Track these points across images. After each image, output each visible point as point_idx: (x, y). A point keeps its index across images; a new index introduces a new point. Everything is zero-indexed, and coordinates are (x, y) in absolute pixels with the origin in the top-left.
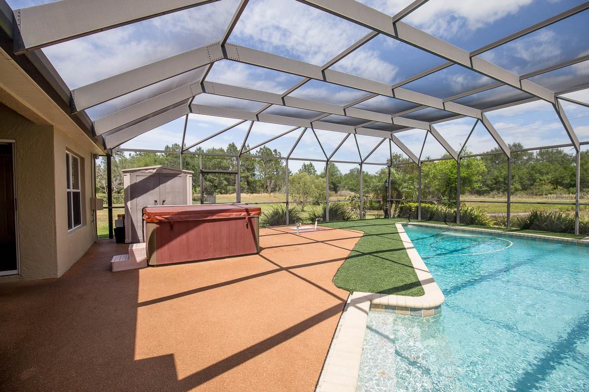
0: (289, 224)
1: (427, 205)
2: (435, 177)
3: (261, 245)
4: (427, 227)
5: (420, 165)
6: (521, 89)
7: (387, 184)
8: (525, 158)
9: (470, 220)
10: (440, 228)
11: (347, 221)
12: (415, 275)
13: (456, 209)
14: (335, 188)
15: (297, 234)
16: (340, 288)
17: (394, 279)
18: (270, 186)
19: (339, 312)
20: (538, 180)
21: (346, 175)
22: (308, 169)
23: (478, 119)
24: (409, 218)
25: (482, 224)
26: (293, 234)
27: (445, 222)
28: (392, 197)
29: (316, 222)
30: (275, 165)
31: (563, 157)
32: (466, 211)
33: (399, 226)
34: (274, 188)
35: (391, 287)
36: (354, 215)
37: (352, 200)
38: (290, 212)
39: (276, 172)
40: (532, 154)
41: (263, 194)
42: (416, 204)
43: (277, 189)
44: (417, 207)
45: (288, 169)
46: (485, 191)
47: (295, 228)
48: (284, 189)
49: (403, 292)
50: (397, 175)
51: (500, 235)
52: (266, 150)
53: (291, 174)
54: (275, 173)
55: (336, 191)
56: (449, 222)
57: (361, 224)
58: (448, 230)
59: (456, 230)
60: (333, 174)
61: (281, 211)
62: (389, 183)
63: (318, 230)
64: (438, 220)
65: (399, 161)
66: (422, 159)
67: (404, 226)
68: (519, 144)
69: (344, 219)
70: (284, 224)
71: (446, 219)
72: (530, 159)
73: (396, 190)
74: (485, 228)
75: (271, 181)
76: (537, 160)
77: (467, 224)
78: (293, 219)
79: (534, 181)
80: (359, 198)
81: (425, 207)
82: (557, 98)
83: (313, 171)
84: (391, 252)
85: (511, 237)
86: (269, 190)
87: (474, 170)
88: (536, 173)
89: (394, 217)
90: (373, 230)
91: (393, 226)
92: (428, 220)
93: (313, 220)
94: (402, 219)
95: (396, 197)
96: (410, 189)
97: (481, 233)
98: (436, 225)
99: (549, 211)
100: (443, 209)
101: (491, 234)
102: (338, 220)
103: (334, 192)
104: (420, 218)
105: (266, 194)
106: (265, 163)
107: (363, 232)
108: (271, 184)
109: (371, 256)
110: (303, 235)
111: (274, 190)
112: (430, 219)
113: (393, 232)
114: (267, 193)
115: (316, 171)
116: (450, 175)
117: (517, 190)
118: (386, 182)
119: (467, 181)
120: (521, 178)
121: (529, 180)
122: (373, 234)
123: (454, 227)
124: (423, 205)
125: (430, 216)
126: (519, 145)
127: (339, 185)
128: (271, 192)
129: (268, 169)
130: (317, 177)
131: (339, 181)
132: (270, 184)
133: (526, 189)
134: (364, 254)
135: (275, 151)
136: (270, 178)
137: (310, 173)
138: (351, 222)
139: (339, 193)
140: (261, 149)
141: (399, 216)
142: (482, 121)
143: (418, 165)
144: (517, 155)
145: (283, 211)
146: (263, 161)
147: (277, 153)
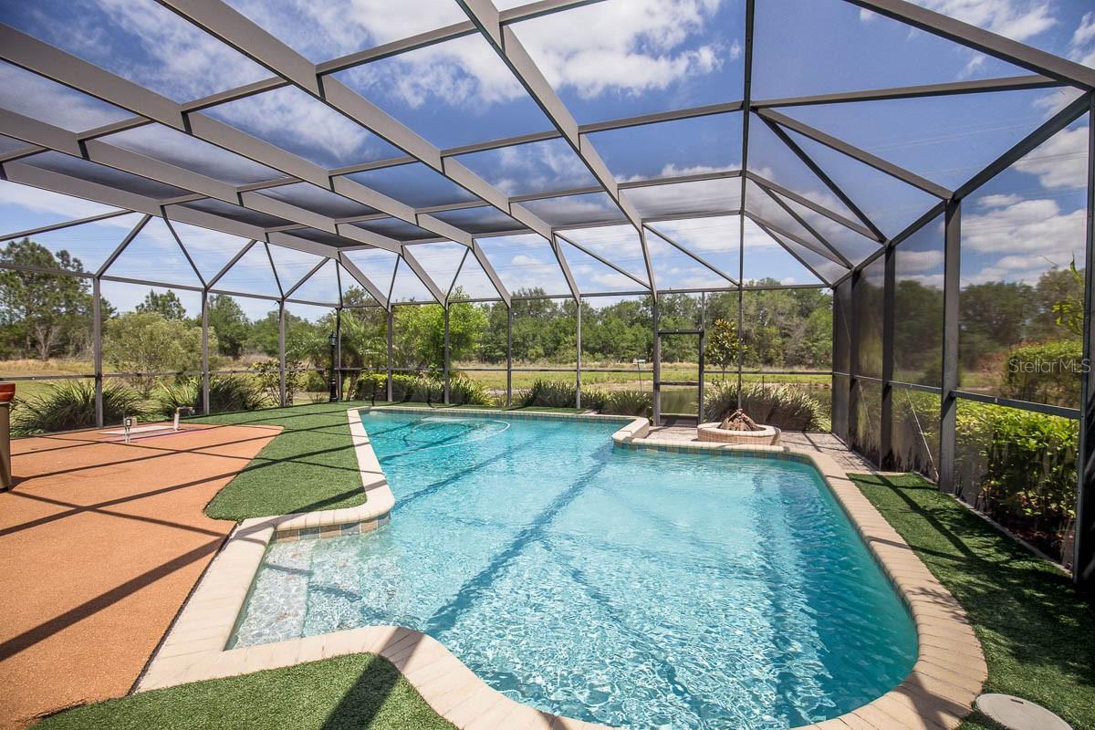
0: (104, 425)
1: (402, 377)
2: (416, 332)
3: (15, 471)
4: (401, 412)
5: (390, 311)
6: (510, 215)
7: (334, 340)
8: (549, 310)
9: (464, 398)
10: (421, 413)
11: (253, 410)
12: (360, 480)
13: (443, 383)
14: (232, 348)
15: (126, 442)
16: (217, 519)
17: (322, 490)
18: (46, 340)
19: (210, 552)
20: (563, 342)
21: (259, 322)
22: (164, 305)
23: (469, 248)
24: (373, 400)
25: (480, 403)
26: (117, 443)
27: (429, 402)
28: (344, 365)
29: (177, 416)
30: (62, 290)
31: (588, 313)
32: (458, 385)
33: (353, 414)
34: (58, 346)
35: (314, 502)
36: (267, 398)
37: (263, 371)
38: (106, 397)
39: (66, 306)
40: (556, 305)
41: (20, 362)
42: (385, 377)
43: (71, 348)
44: (386, 381)
45: (104, 302)
46: (501, 356)
47: (123, 431)
48: (90, 349)
49: (333, 505)
50: (355, 326)
51: (497, 416)
52: (32, 250)
53: (112, 315)
54: (63, 310)
55: (236, 356)
56: (434, 402)
57: (280, 415)
58: (431, 414)
59: (442, 414)
60: (228, 319)
61: (79, 397)
62: (337, 338)
63: (181, 431)
64: (418, 401)
65: (362, 302)
66: (392, 301)
67: (362, 413)
68: (541, 289)
69: (246, 408)
70: (91, 424)
71: (431, 398)
72: (554, 312)
73: (352, 352)
74: (482, 408)
75: (48, 328)
76: (562, 315)
77: (459, 405)
78: (114, 413)
79: (558, 342)
80: (278, 366)
81: (399, 381)
82: (554, 234)
83: (176, 310)
84: (327, 454)
85: (511, 417)
86: (43, 351)
87: (473, 323)
88: (560, 332)
89: (348, 400)
90: (303, 423)
91: (343, 414)
92: (404, 401)
93: (169, 413)
94: (361, 403)
95: (352, 364)
96: (376, 349)
97: (475, 415)
98: (415, 408)
99: (553, 381)
100: (426, 382)
101: (487, 416)
102: (231, 410)
103: (231, 358)
104: (390, 400)
105: (32, 361)
106: (26, 283)
107: (282, 428)
108: (51, 337)
109: (288, 463)
110: (140, 443)
111: (58, 352)
112: (407, 399)
113: (340, 423)
114: (34, 357)
115: (185, 311)
116: (438, 330)
117: (539, 356)
118: (331, 337)
119: (462, 340)
120: (543, 339)
121: (553, 341)
122: (301, 428)
123: (440, 410)
124: (396, 377)
125: (407, 395)
126: (542, 292)
127: (242, 342)
128: (51, 355)
129: (39, 298)
130: (189, 324)
131: (241, 334)
132: (46, 336)
133: (550, 355)
134: (275, 461)
135: (64, 255)
136: (47, 322)
137: (168, 314)
138: (261, 412)
139: (243, 358)
140: (13, 245)
141: (357, 398)
142: (473, 252)
143: (387, 310)
144: (540, 305)
145: (86, 397)
146: (23, 277)
147: (68, 261)
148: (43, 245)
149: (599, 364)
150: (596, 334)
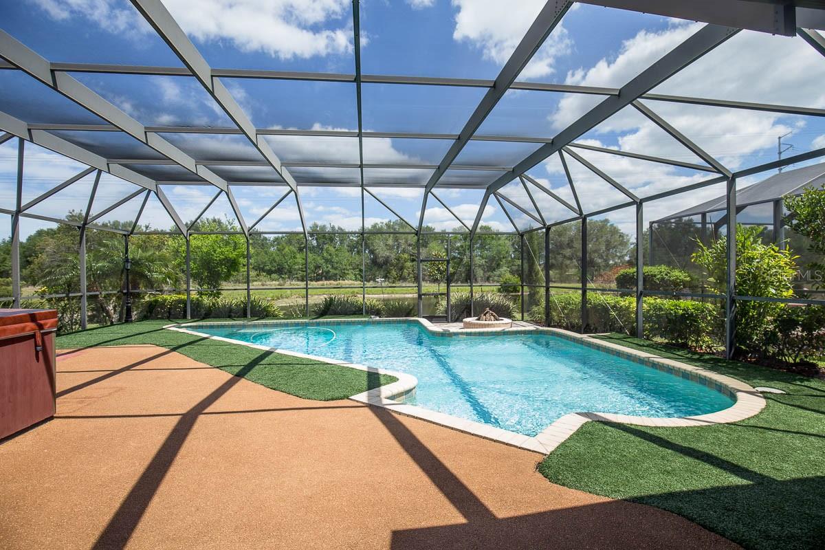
7: (129, 265)
10: (233, 326)
12: (353, 368)
16: (328, 400)
24: (169, 319)
25: (275, 317)
27: (232, 317)
49: (383, 382)
56: (235, 317)
58: (244, 326)
59: (255, 326)
64: (221, 317)
74: (277, 319)
98: (227, 323)
104: (189, 317)
107: (154, 345)
113: (200, 338)
125: (206, 312)
143: (186, 238)
149: (277, 283)
150: (271, 258)
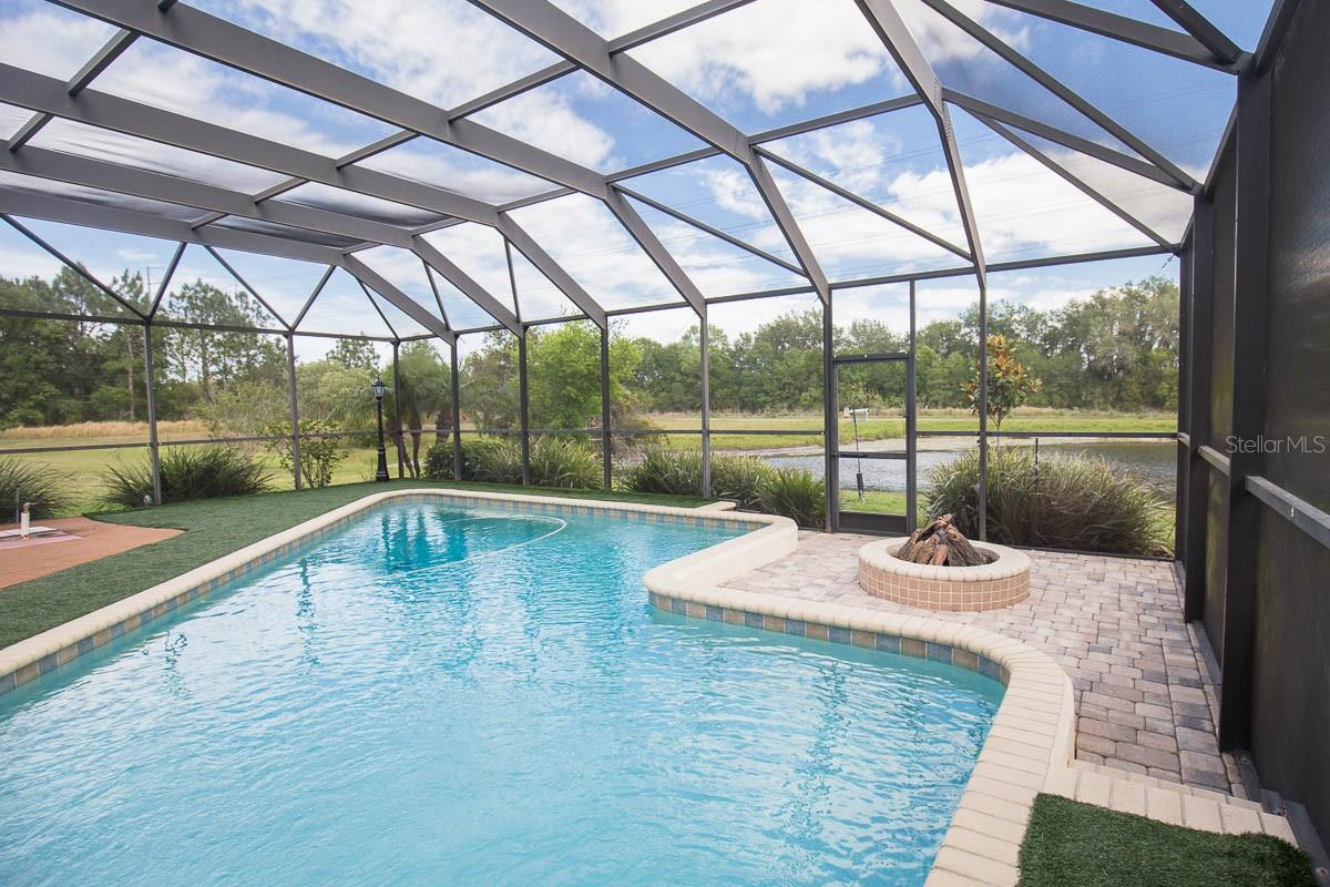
82: (614, 190)
92: (475, 480)
104: (457, 477)
112: (480, 477)
147: (247, 303)
148: (215, 287)
